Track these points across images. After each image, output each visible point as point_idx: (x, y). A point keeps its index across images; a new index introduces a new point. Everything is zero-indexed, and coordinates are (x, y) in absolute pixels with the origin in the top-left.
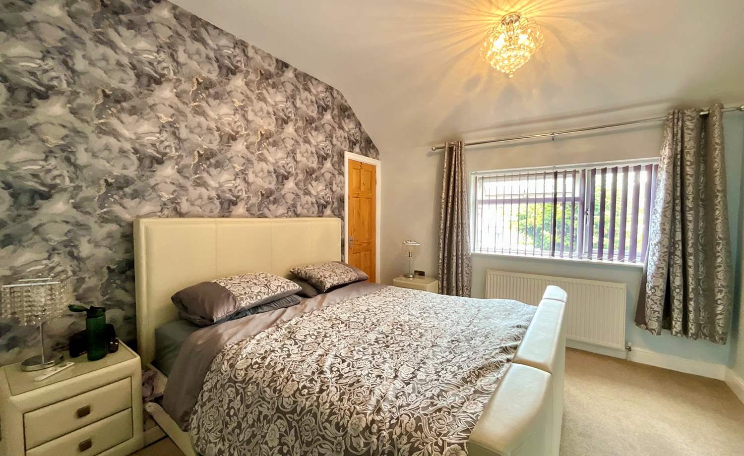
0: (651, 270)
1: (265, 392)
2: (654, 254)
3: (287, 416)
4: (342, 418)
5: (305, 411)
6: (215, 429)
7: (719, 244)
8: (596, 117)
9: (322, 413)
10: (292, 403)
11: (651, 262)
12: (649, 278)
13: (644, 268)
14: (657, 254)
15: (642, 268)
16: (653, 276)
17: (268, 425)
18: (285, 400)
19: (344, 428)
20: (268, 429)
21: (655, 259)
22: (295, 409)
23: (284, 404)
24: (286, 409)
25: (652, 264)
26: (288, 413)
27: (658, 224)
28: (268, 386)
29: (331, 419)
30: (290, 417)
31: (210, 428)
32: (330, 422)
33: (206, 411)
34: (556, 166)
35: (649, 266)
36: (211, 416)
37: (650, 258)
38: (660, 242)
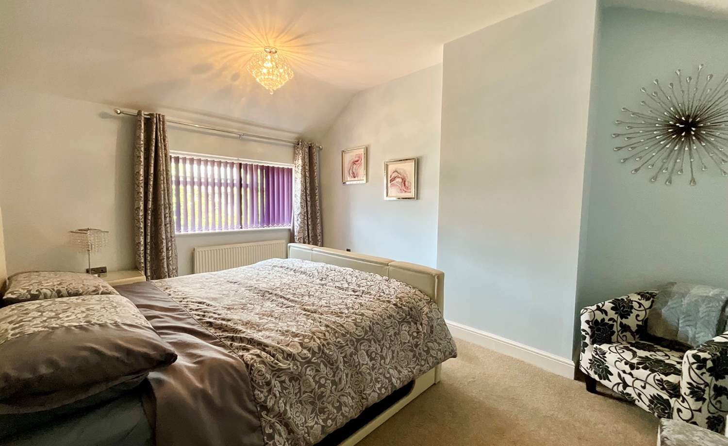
0: (297, 229)
1: (339, 342)
2: (298, 220)
3: (365, 338)
4: (386, 313)
5: (372, 326)
6: (307, 417)
7: (318, 212)
8: (266, 130)
9: (378, 320)
10: (362, 330)
11: (296, 224)
12: (296, 234)
13: (291, 229)
14: (300, 220)
15: (290, 230)
16: (299, 232)
17: (356, 356)
18: (357, 332)
19: (391, 316)
20: (358, 358)
21: (299, 222)
22: (366, 330)
23: (359, 334)
24: (362, 335)
25: (298, 225)
26: (365, 336)
27: (299, 203)
28: (336, 338)
29: (383, 318)
30: (368, 336)
31: (304, 421)
32: (385, 319)
33: (291, 414)
34: (240, 159)
35: (295, 227)
36: (296, 414)
37: (295, 222)
38: (301, 213)
